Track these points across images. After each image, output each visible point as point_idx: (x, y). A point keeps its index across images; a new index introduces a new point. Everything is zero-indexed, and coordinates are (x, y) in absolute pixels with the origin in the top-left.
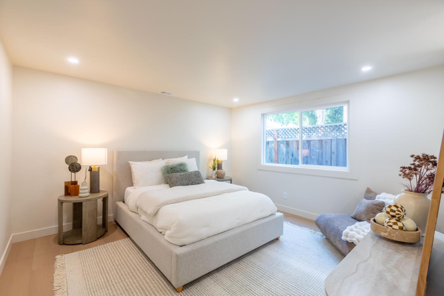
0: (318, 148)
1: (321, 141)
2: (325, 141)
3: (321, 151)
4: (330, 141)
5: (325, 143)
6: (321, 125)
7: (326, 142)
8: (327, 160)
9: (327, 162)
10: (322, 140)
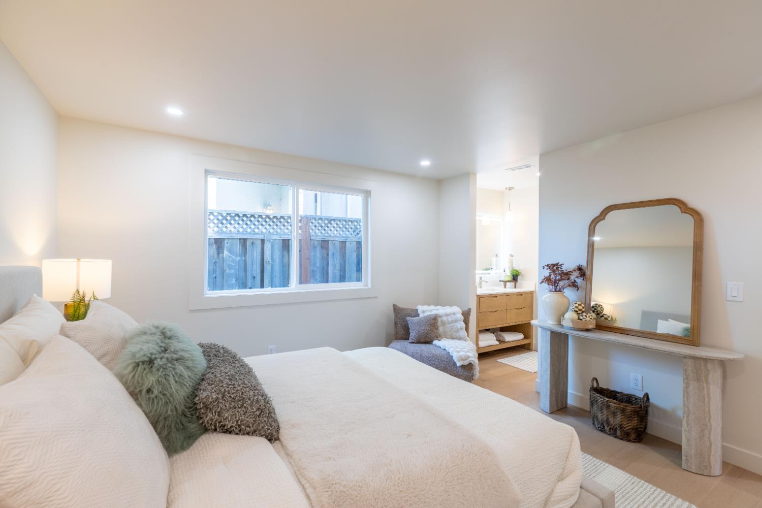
0: (238, 253)
1: (242, 241)
2: (252, 241)
3: (244, 259)
4: (259, 242)
5: (251, 245)
6: (245, 212)
7: (253, 244)
8: (255, 275)
9: (254, 277)
10: (245, 240)
